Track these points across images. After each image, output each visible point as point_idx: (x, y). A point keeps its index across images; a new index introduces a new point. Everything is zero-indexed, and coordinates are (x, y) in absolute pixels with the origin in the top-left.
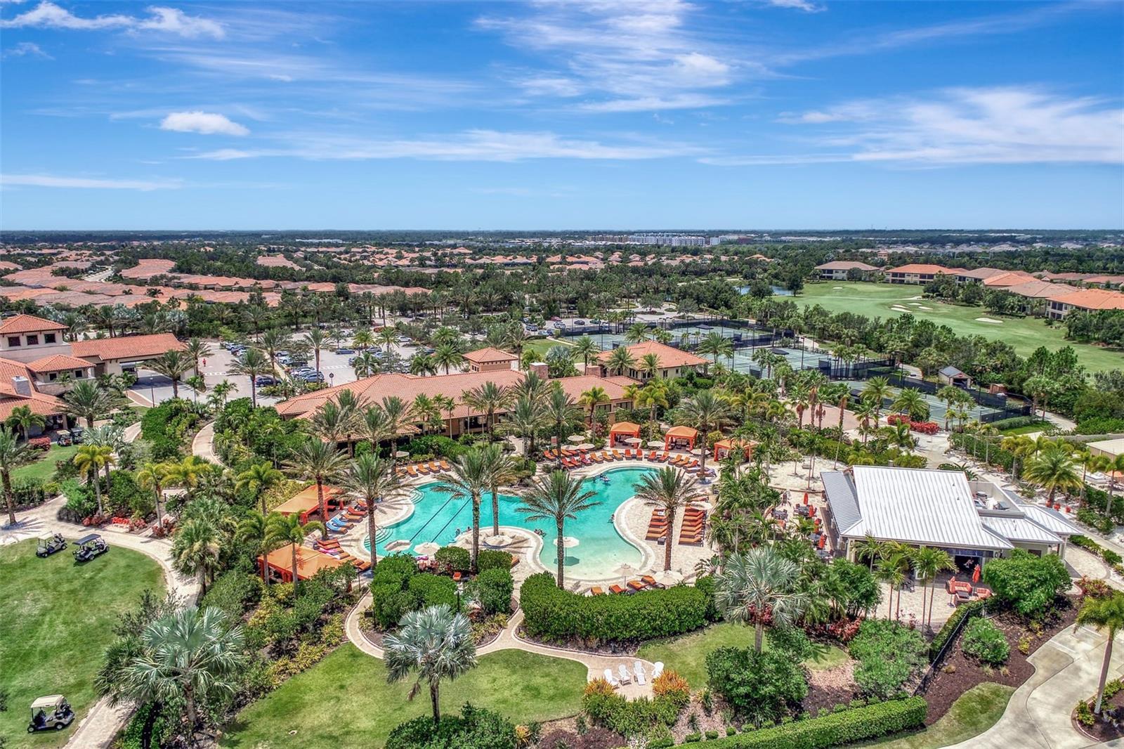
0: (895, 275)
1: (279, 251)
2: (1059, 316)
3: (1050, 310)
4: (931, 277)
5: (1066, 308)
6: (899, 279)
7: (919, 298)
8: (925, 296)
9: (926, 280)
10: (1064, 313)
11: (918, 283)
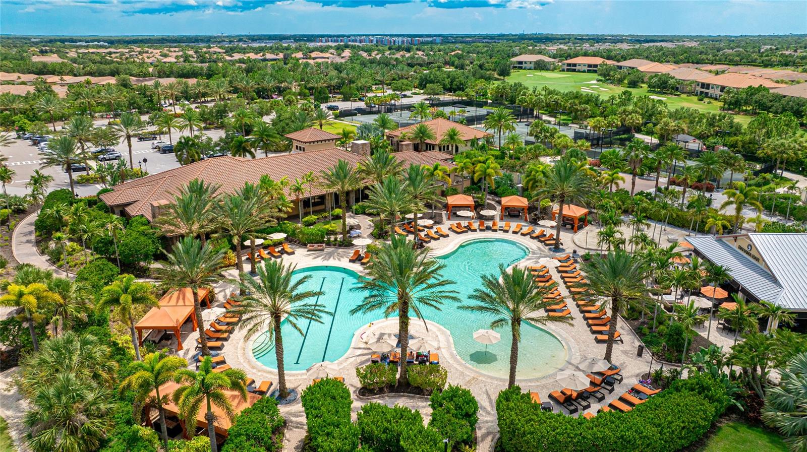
0: (569, 65)
1: (51, 51)
2: (707, 94)
3: (699, 89)
4: (596, 66)
5: (712, 88)
6: (572, 68)
7: (595, 82)
8: (599, 81)
9: (592, 69)
10: (710, 91)
11: (589, 71)
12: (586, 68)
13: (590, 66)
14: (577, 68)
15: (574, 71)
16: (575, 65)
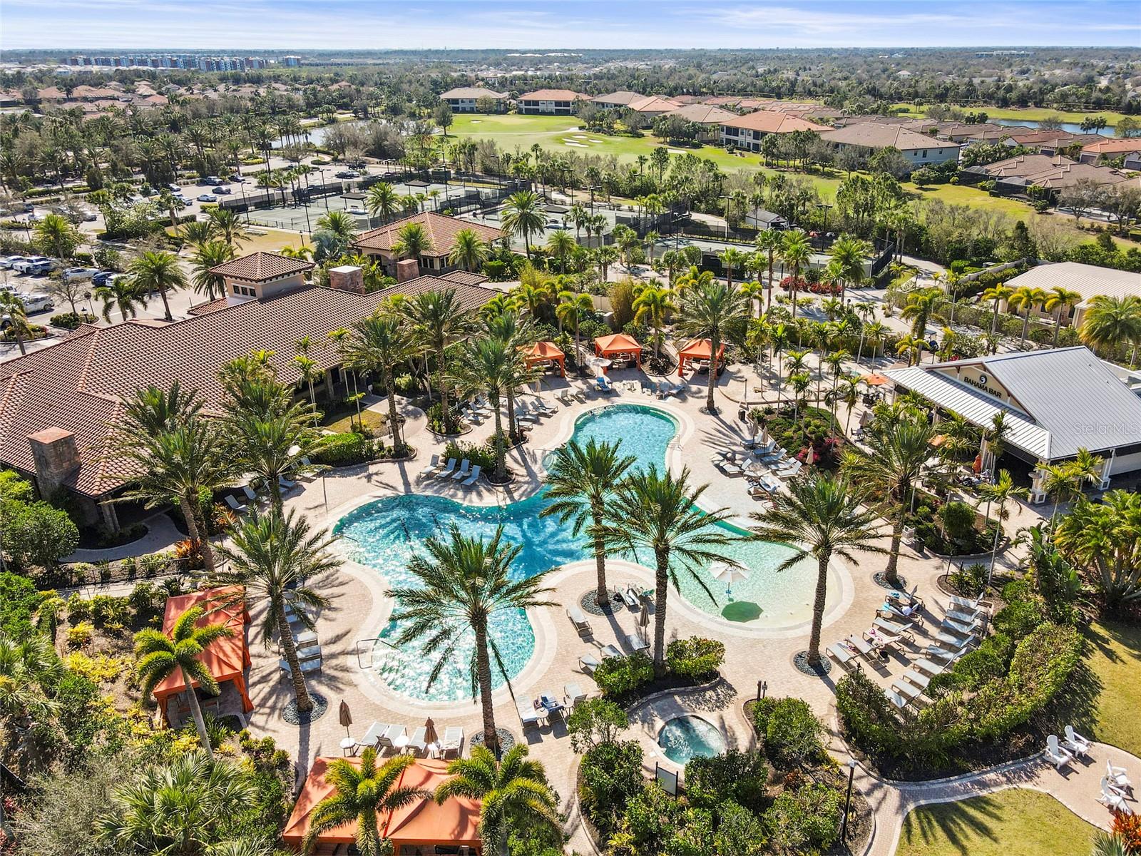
0: (528, 103)
2: (736, 142)
3: (724, 135)
4: (567, 104)
5: (742, 133)
6: (532, 109)
7: (576, 130)
8: (582, 128)
9: (562, 109)
10: (740, 138)
11: (558, 113)
12: (553, 108)
13: (558, 103)
14: (541, 107)
15: (536, 112)
16: (536, 103)
